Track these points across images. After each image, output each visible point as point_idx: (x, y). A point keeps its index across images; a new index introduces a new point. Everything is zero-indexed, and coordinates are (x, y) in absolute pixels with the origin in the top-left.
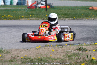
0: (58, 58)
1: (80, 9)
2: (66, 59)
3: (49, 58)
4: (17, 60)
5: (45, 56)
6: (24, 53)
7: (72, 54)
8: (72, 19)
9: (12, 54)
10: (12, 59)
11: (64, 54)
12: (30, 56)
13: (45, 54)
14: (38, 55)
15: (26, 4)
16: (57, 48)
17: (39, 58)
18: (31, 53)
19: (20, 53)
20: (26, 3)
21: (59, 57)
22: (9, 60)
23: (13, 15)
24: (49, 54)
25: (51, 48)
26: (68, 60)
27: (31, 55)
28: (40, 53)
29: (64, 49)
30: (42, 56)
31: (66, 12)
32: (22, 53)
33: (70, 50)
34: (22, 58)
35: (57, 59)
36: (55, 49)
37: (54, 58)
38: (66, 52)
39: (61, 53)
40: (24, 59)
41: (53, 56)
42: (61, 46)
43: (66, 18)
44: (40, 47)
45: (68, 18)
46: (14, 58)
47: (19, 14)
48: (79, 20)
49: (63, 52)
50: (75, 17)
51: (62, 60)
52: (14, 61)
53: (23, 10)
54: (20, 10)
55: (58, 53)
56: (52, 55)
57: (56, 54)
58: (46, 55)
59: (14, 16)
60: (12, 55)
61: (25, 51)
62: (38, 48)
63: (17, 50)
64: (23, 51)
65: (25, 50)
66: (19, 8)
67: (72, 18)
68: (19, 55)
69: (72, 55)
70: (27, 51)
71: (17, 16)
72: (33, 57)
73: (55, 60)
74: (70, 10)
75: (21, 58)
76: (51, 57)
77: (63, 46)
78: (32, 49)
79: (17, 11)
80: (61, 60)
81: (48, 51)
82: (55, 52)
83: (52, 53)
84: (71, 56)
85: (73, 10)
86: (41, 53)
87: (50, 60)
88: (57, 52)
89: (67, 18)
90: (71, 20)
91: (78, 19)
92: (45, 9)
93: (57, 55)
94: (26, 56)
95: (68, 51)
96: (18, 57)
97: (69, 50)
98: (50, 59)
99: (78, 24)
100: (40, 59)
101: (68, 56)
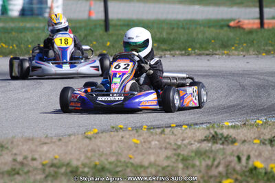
0: (151, 164)
1: (204, 27)
2: (175, 165)
3: (126, 165)
4: (31, 169)
5: (112, 159)
6: (51, 150)
7: (192, 152)
8: (182, 55)
9: (15, 151)
10: (14, 167)
11: (169, 153)
12: (68, 159)
13: (114, 153)
14: (92, 156)
15: (45, 12)
16: (146, 135)
17: (96, 165)
18: (70, 148)
19: (39, 149)
20: (48, 10)
21: (156, 161)
22: (7, 168)
23: (11, 42)
24: (126, 152)
25: (130, 135)
26: (183, 169)
27: (71, 154)
28: (99, 151)
29: (169, 138)
30: (103, 159)
31: (165, 35)
32: (45, 148)
33: (184, 142)
34: (44, 163)
35: (148, 167)
36: (141, 138)
37: (141, 162)
38: (175, 147)
39: (161, 148)
40: (52, 165)
41: (137, 159)
42: (159, 131)
43: (166, 50)
44: (97, 133)
45: (170, 50)
46: (22, 164)
47: (30, 40)
48: (203, 57)
49: (164, 145)
50: (190, 49)
51: (163, 169)
52: (21, 172)
53: (38, 29)
54: (31, 29)
55: (150, 148)
56: (133, 155)
57: (144, 151)
58: (117, 156)
59: (15, 45)
60: (16, 154)
61: (54, 142)
62: (89, 134)
63: (29, 139)
64: (46, 143)
65: (54, 140)
66: (28, 25)
67: (183, 52)
68: (37, 156)
69: (193, 154)
70: (60, 143)
71: (22, 46)
72: (78, 160)
73: (142, 169)
74: (175, 30)
75: (43, 165)
76: (131, 161)
77: (163, 131)
78: (73, 137)
79: (21, 32)
80: (160, 168)
81: (121, 145)
82: (142, 146)
83: (134, 149)
84: (191, 157)
85: (183, 28)
86: (101, 150)
87: (128, 170)
88: (149, 146)
89: (169, 52)
90: (181, 58)
91: (200, 55)
92: (103, 28)
93: (149, 154)
94: (57, 157)
95: (179, 143)
96: (35, 162)
97: (183, 140)
98: (127, 167)
99: (199, 69)
100: (99, 167)
101: (181, 157)
